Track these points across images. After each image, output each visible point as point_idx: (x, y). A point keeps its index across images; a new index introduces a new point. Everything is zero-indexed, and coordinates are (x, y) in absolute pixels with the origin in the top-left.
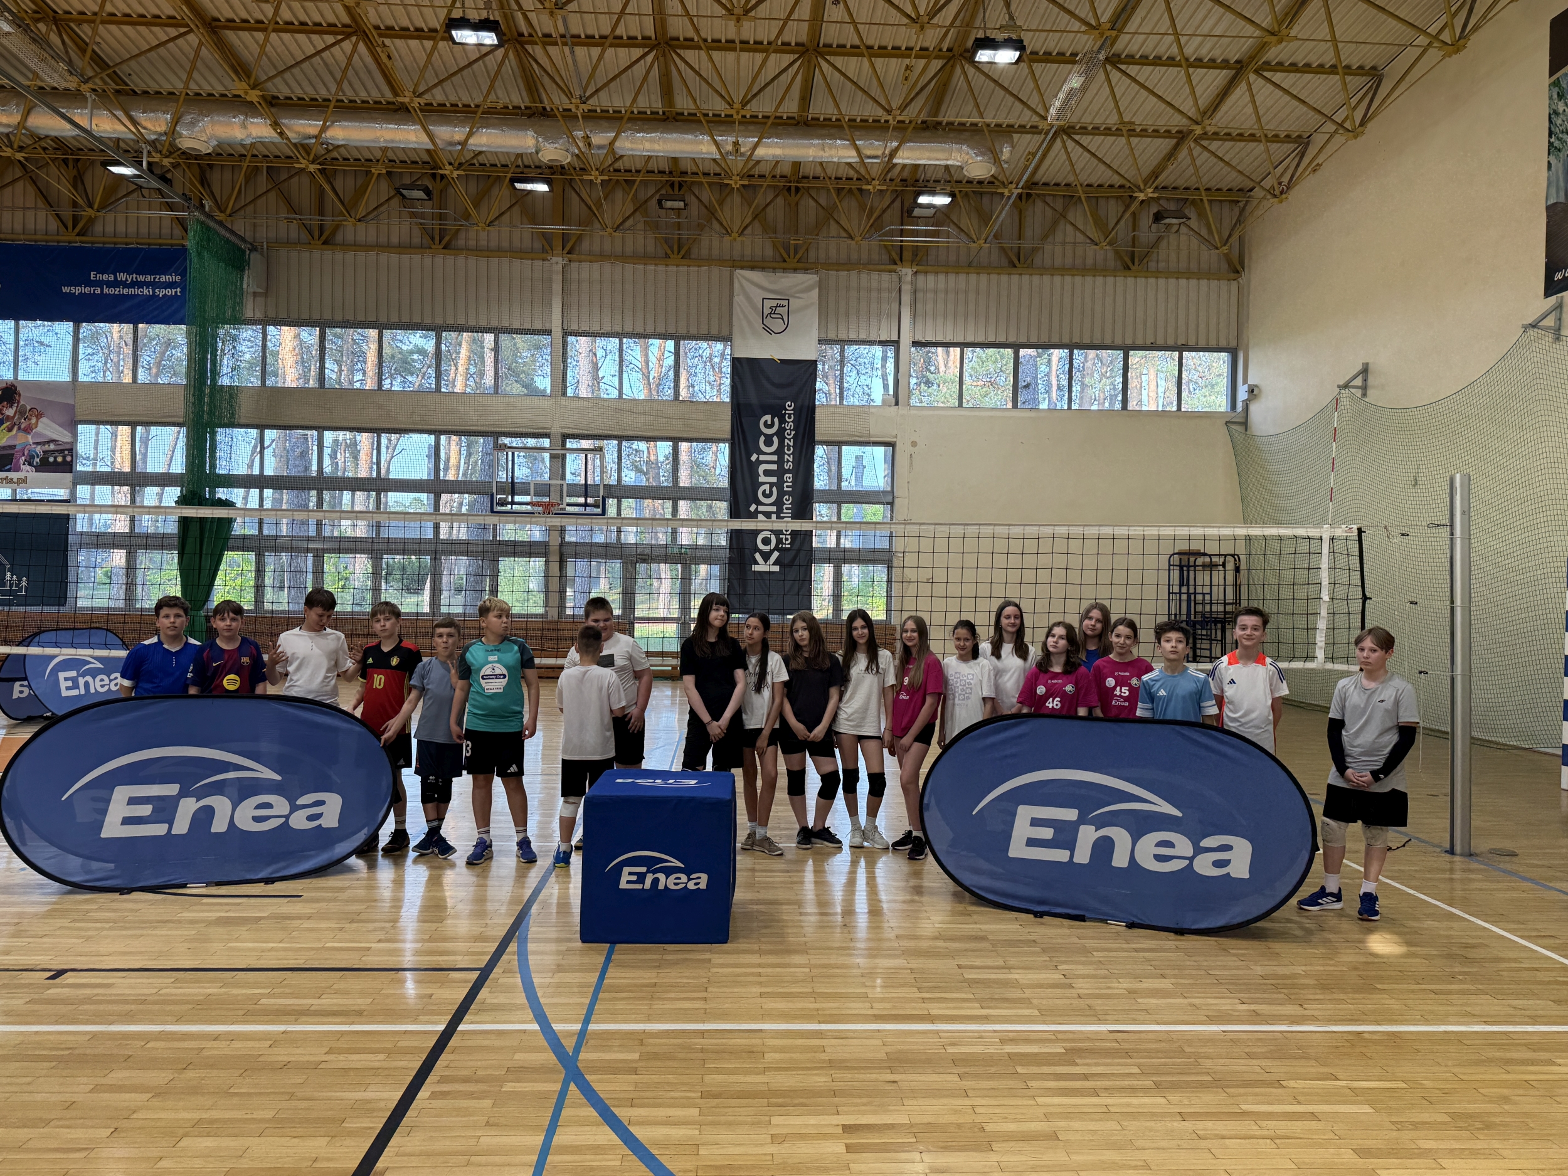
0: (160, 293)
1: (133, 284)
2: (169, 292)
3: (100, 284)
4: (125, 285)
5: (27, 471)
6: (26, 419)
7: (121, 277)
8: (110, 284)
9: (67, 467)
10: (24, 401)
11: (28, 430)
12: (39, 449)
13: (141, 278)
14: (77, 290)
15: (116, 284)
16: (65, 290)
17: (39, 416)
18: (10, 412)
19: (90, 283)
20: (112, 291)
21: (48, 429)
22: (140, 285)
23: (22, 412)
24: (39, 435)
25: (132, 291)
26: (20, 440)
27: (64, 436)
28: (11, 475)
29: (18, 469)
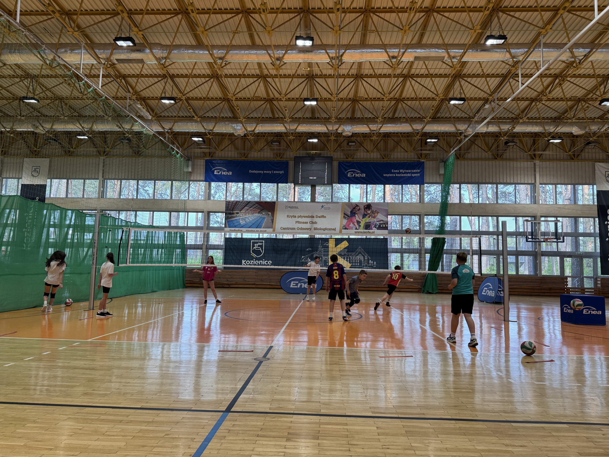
0: (414, 175)
1: (405, 173)
2: (416, 175)
3: (395, 173)
4: (402, 173)
5: (374, 230)
6: (374, 213)
7: (401, 171)
8: (398, 173)
9: (386, 228)
10: (373, 209)
11: (374, 217)
12: (378, 223)
13: (407, 171)
14: (388, 175)
15: (399, 173)
16: (384, 175)
17: (378, 213)
18: (369, 212)
19: (392, 173)
20: (398, 175)
21: (380, 217)
22: (407, 173)
23: (372, 212)
24: (378, 219)
25: (404, 175)
26: (372, 220)
27: (384, 218)
28: (370, 231)
29: (372, 229)
